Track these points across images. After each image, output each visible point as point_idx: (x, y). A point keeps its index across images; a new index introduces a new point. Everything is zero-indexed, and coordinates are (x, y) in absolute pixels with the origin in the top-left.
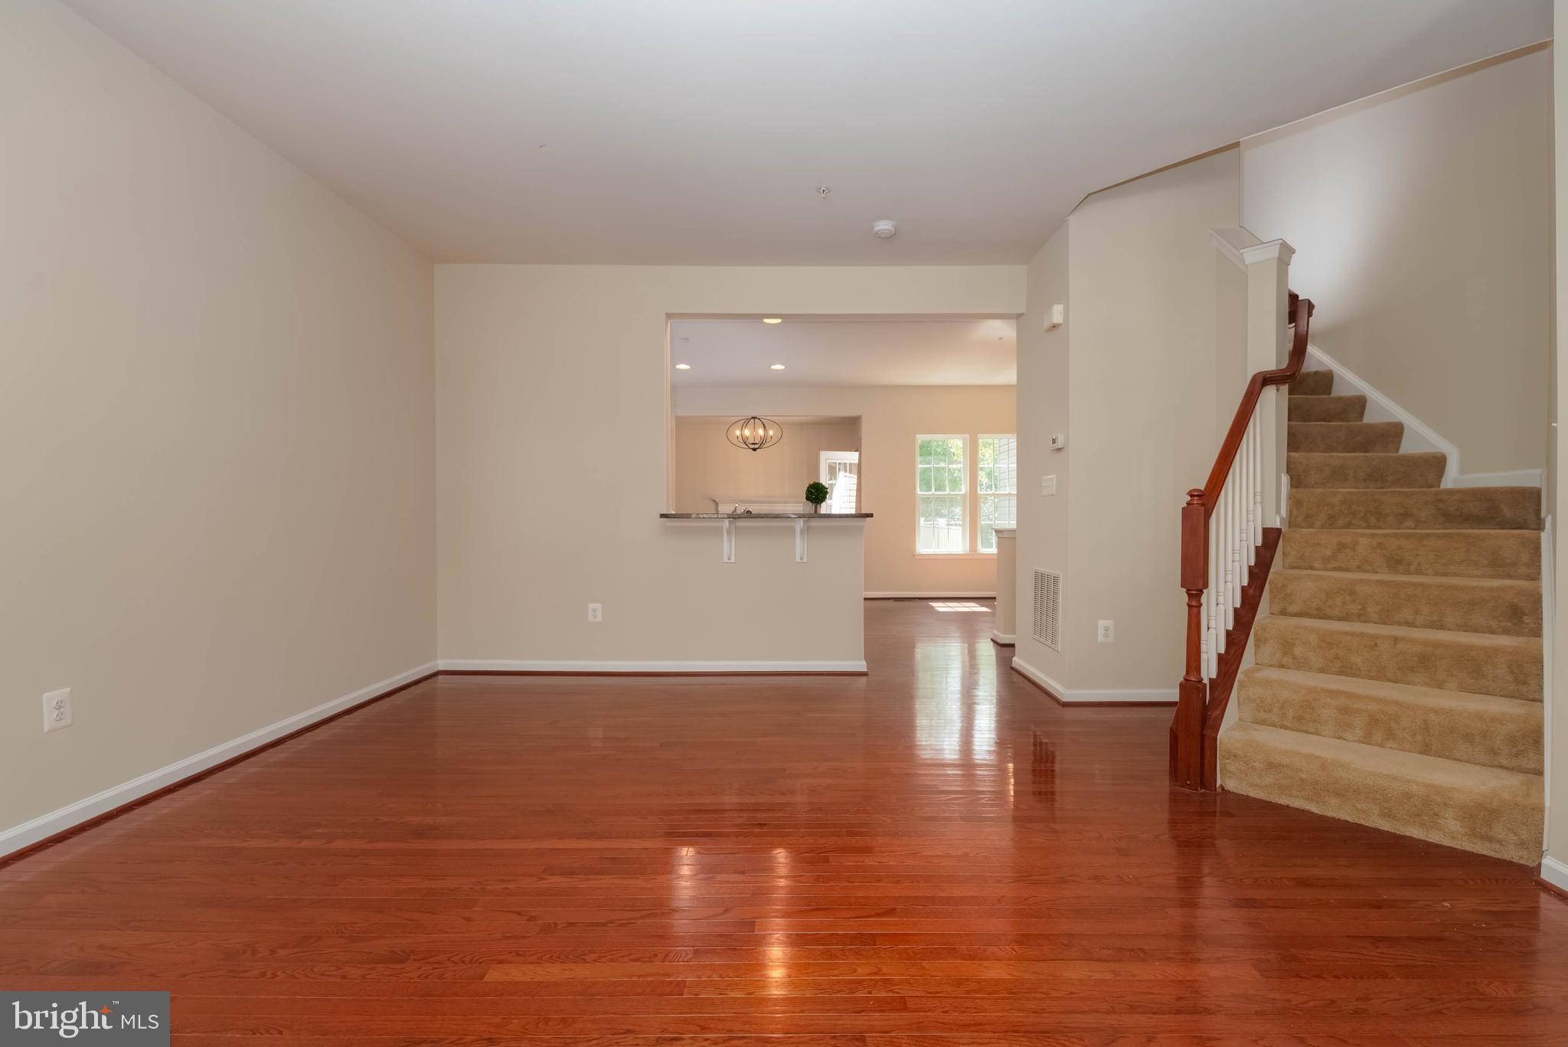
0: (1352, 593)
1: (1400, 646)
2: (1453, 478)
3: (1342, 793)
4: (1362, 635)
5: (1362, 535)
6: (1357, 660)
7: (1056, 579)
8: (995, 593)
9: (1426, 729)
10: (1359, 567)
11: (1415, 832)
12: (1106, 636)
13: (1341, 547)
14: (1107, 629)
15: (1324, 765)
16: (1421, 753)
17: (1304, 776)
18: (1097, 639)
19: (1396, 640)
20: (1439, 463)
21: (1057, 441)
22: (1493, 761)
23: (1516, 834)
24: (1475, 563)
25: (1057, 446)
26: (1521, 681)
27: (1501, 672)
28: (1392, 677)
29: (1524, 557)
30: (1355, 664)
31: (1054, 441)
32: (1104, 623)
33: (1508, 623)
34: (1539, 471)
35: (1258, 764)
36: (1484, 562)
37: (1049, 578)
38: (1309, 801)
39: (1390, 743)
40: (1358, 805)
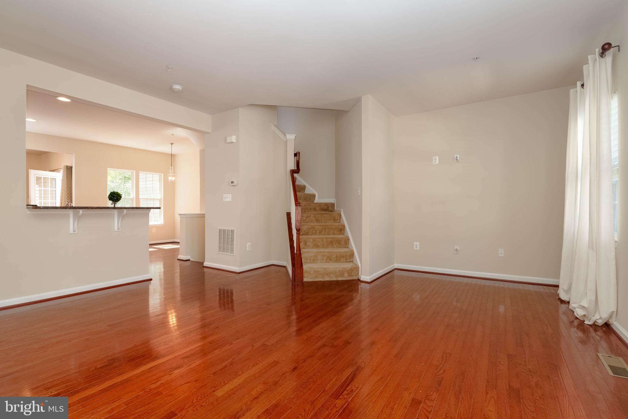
0: (314, 228)
1: (328, 239)
2: (317, 200)
3: (328, 274)
4: (320, 238)
5: (312, 214)
6: (319, 244)
7: (232, 231)
8: (179, 240)
9: (337, 257)
10: (310, 222)
11: (340, 279)
12: (249, 248)
13: (307, 217)
14: (249, 246)
15: (325, 269)
16: (335, 262)
17: (321, 272)
18: (247, 249)
19: (327, 238)
20: (314, 196)
21: (234, 182)
22: (348, 260)
23: (355, 273)
24: (331, 220)
25: (234, 184)
26: (346, 244)
27: (343, 242)
28: (325, 247)
29: (339, 218)
30: (319, 245)
31: (232, 182)
32: (249, 244)
33: (340, 232)
34: (334, 199)
35: (312, 272)
36: (333, 219)
37: (228, 231)
38: (322, 278)
39: (330, 262)
40: (331, 276)
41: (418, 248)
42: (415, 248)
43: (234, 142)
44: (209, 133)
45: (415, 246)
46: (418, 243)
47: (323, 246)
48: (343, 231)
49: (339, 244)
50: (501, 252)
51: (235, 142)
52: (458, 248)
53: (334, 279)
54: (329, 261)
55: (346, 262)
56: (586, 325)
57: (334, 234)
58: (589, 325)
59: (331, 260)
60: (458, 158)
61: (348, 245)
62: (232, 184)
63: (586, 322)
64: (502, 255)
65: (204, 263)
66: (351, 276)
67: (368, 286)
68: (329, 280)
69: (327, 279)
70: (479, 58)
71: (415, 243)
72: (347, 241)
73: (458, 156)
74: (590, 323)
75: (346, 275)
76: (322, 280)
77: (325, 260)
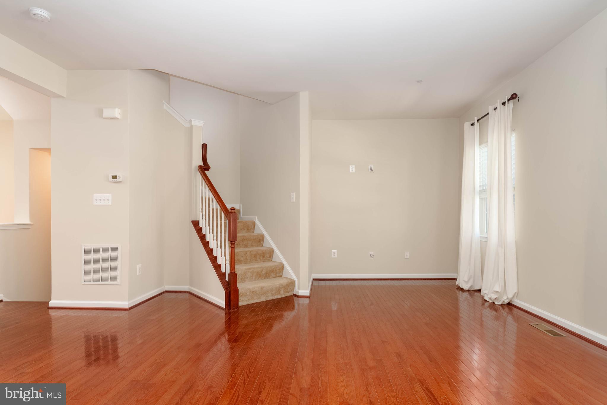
3: (264, 294)
4: (244, 251)
7: (115, 250)
9: (267, 273)
11: (276, 297)
12: (139, 272)
14: (140, 268)
15: (262, 288)
17: (257, 292)
21: (118, 177)
22: (277, 275)
23: (291, 289)
24: (244, 229)
25: (118, 180)
26: (270, 257)
27: (267, 255)
28: (248, 262)
29: (253, 227)
30: (241, 260)
31: (114, 177)
32: (139, 266)
33: (258, 244)
34: (239, 205)
35: (248, 294)
36: (246, 229)
37: (105, 249)
38: (257, 299)
39: (260, 279)
40: (267, 295)
41: (336, 256)
42: (333, 256)
43: (117, 118)
44: (64, 97)
45: (333, 254)
46: (335, 251)
47: (246, 261)
48: (262, 242)
49: (263, 257)
50: (407, 254)
51: (119, 118)
52: (372, 253)
53: (270, 298)
54: (258, 278)
55: (276, 277)
56: (497, 306)
57: (252, 246)
58: (499, 305)
59: (260, 276)
60: (372, 168)
61: (272, 257)
62: (115, 180)
63: (496, 303)
64: (408, 257)
65: (50, 302)
66: (287, 292)
67: (307, 301)
68: (265, 300)
69: (263, 299)
70: (422, 81)
71: (333, 251)
72: (271, 253)
73: (372, 166)
74: (500, 303)
75: (282, 292)
76: (258, 301)
77: (254, 278)
